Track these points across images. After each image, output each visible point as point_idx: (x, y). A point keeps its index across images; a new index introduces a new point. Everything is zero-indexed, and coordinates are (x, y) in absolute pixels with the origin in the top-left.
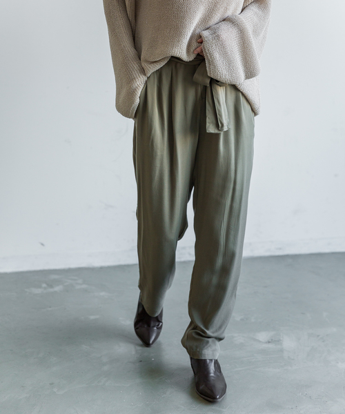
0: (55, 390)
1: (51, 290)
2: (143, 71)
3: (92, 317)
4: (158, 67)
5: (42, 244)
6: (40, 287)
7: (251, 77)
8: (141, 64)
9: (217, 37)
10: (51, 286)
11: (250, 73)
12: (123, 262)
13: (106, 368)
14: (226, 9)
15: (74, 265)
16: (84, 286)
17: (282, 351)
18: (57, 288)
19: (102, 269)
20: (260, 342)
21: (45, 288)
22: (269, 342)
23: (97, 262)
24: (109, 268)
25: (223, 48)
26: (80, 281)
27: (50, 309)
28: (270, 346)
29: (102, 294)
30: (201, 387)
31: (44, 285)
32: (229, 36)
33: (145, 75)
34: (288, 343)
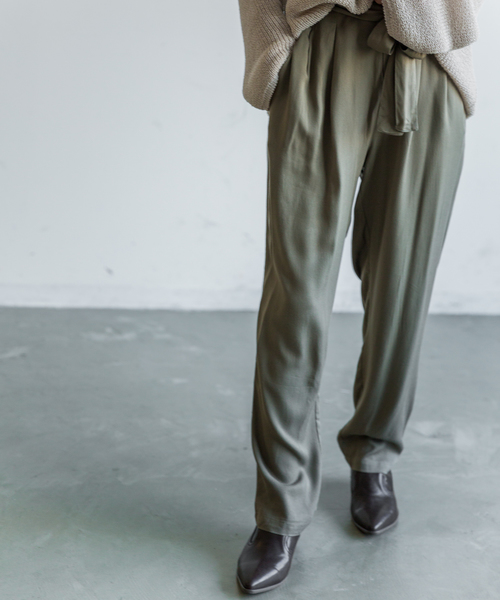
0: (120, 479)
1: (118, 337)
2: (289, 31)
3: (177, 381)
4: (312, 20)
5: (110, 271)
6: (103, 332)
8: (286, 19)
10: (118, 331)
16: (167, 336)
17: (453, 450)
18: (128, 336)
19: (193, 315)
20: (421, 435)
21: (110, 335)
22: (434, 437)
23: (188, 304)
26: (161, 329)
27: (117, 364)
28: (437, 442)
30: (357, 511)
31: (109, 330)
33: (292, 36)
34: (463, 440)
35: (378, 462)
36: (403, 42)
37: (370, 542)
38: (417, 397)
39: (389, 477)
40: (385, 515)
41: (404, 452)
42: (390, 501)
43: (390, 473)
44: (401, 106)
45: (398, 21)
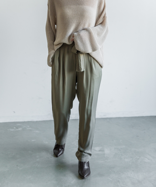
0: (19, 168)
1: (17, 130)
2: (54, 49)
3: (33, 140)
4: (59, 47)
5: (14, 112)
6: (13, 128)
7: (95, 51)
9: (79, 35)
10: (17, 128)
11: (94, 49)
12: (45, 119)
13: (38, 160)
14: (84, 25)
15: (26, 120)
16: (30, 128)
17: (104, 154)
18: (20, 129)
19: (37, 122)
20: (96, 151)
21: (15, 129)
22: (100, 151)
23: (35, 119)
24: (40, 121)
25: (81, 39)
26: (28, 126)
27: (17, 137)
28: (100, 152)
29: (37, 131)
31: (15, 128)
32: (84, 34)
34: (107, 151)
35: (85, 159)
36: (80, 51)
37: (83, 180)
38: (94, 142)
39: (88, 163)
40: (87, 173)
41: (92, 155)
42: (89, 169)
43: (88, 162)
44: (81, 65)
45: (78, 46)
